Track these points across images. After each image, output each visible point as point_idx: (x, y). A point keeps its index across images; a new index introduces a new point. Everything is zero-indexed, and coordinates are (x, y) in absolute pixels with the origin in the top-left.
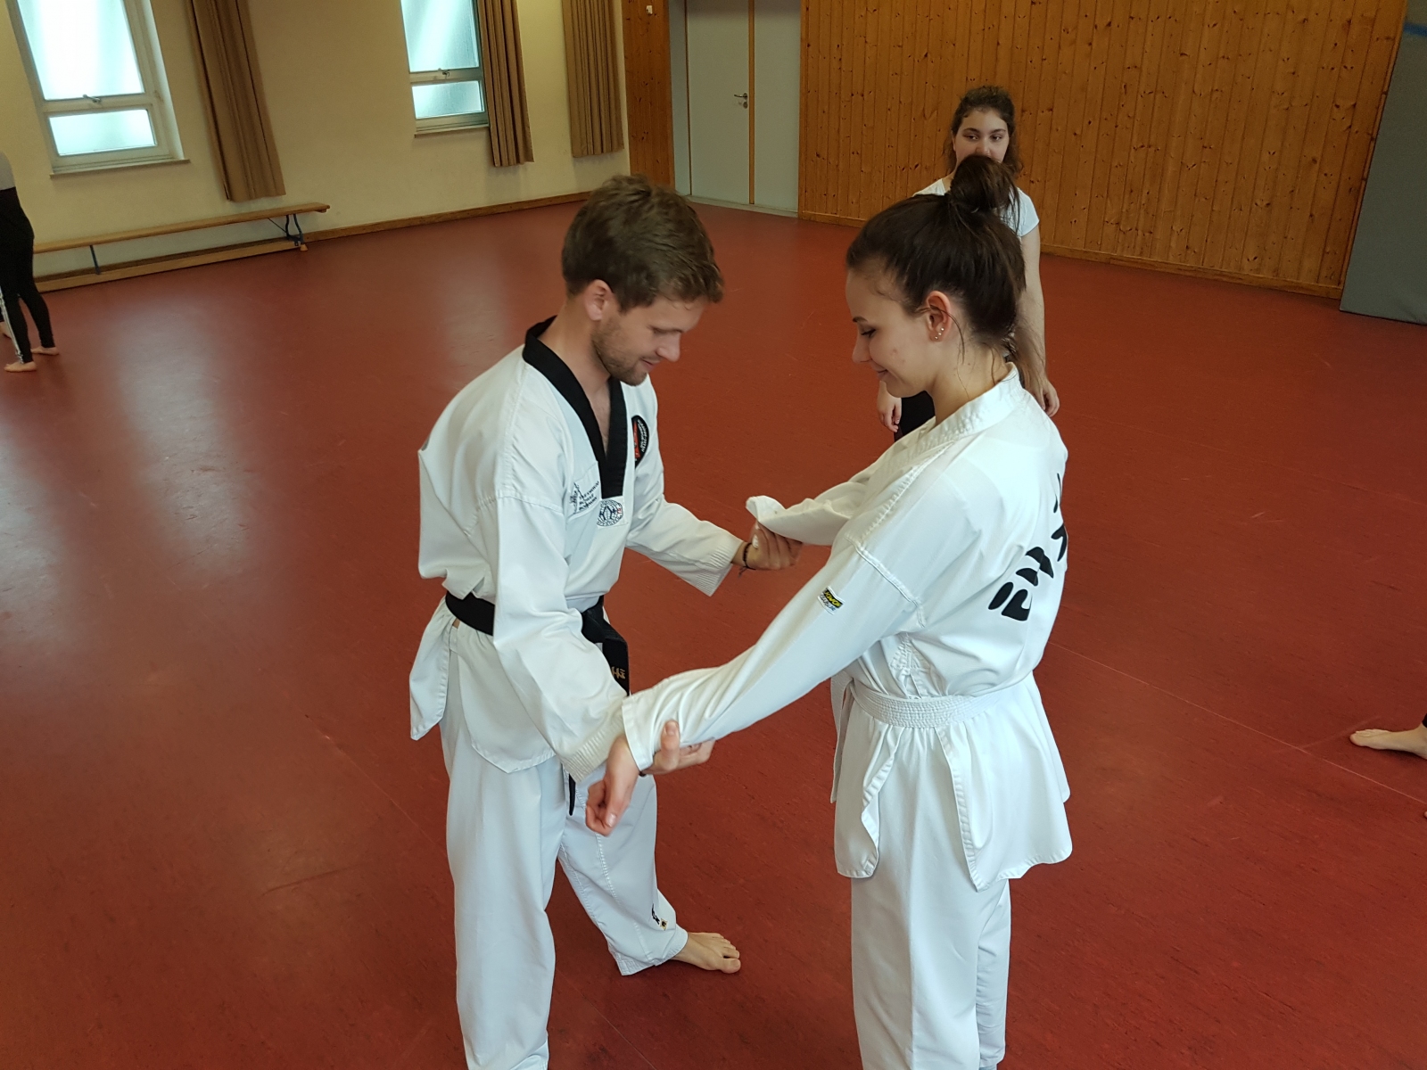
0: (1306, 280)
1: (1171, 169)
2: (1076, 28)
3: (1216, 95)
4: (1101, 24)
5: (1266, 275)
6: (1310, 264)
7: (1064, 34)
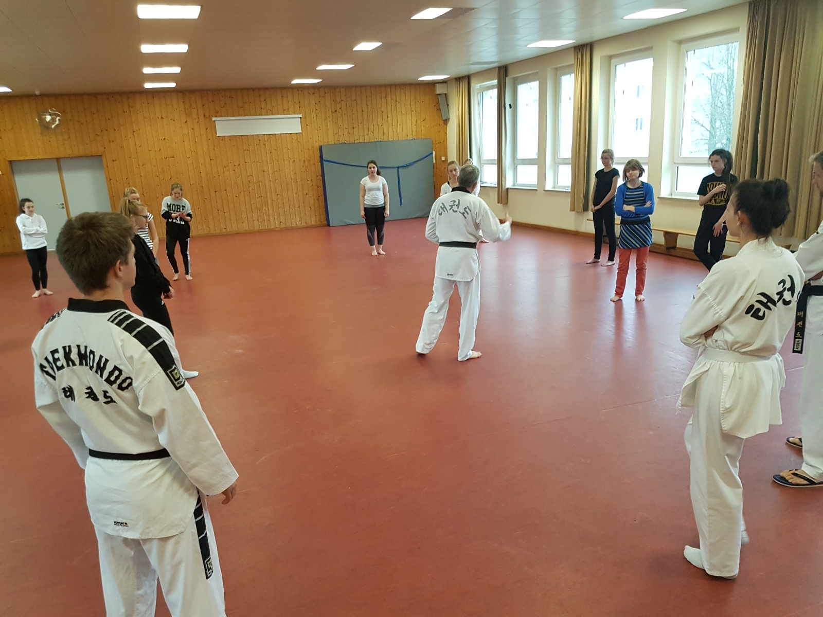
0: (313, 223)
1: (269, 202)
2: (228, 166)
3: (277, 181)
4: (237, 165)
5: (304, 224)
6: (313, 219)
7: (224, 168)
